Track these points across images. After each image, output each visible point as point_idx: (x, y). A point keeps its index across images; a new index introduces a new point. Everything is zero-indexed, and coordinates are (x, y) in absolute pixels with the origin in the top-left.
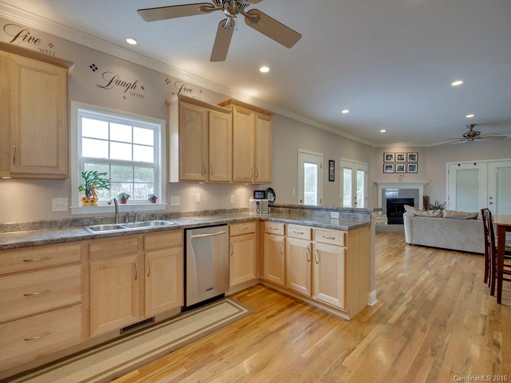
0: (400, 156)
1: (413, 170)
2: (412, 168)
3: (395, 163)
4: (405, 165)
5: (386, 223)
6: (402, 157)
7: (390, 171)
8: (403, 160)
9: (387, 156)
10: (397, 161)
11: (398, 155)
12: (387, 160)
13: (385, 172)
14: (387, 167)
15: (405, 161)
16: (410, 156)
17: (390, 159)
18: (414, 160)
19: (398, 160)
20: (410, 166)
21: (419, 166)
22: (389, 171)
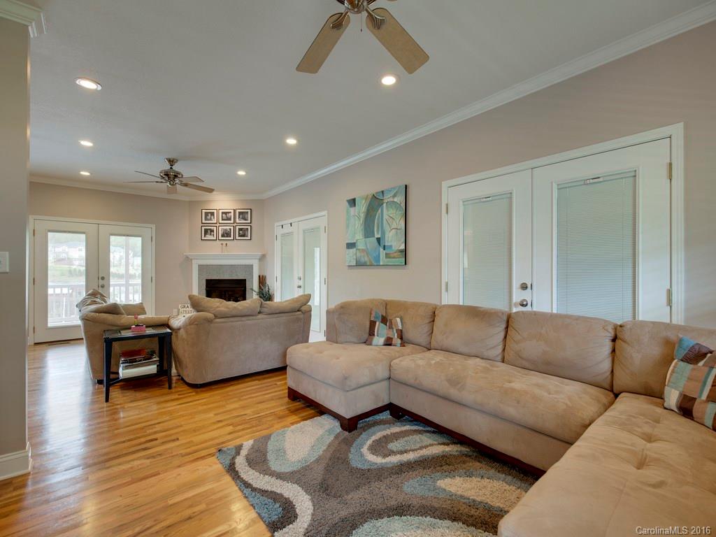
0: (226, 213)
1: (244, 236)
2: (243, 233)
3: (218, 225)
4: (232, 228)
6: (229, 215)
7: (211, 238)
8: (230, 219)
9: (207, 214)
10: (221, 221)
11: (223, 213)
12: (205, 220)
13: (203, 238)
14: (206, 231)
15: (232, 221)
16: (240, 213)
17: (211, 219)
18: (246, 220)
19: (223, 220)
20: (240, 230)
21: (253, 229)
22: (209, 237)
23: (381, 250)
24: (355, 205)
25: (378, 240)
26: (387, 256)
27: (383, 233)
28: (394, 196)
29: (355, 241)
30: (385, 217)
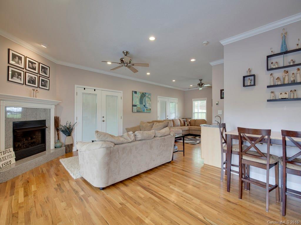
3: (25, 70)
4: (37, 77)
5: (13, 161)
7: (18, 81)
10: (27, 68)
13: (10, 79)
15: (37, 72)
23: (145, 108)
24: (136, 94)
25: (144, 105)
26: (147, 110)
27: (146, 104)
28: (149, 95)
29: (136, 104)
30: (146, 100)
